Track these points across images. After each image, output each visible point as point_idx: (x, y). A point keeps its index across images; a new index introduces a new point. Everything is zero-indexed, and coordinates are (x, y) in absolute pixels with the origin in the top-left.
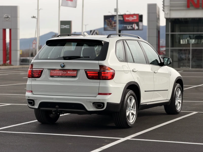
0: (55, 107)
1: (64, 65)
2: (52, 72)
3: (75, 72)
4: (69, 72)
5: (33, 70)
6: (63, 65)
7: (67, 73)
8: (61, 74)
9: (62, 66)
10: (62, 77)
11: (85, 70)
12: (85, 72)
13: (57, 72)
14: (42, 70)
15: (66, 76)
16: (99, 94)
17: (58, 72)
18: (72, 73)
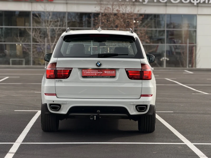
0: (96, 112)
1: (101, 64)
2: (84, 72)
3: (114, 72)
4: (105, 72)
5: (57, 69)
6: (99, 63)
7: (103, 72)
8: (96, 74)
9: (98, 65)
10: (98, 77)
11: (125, 69)
12: (126, 71)
13: (91, 72)
14: (71, 69)
15: (103, 76)
16: (142, 96)
17: (93, 72)
18: (110, 73)
